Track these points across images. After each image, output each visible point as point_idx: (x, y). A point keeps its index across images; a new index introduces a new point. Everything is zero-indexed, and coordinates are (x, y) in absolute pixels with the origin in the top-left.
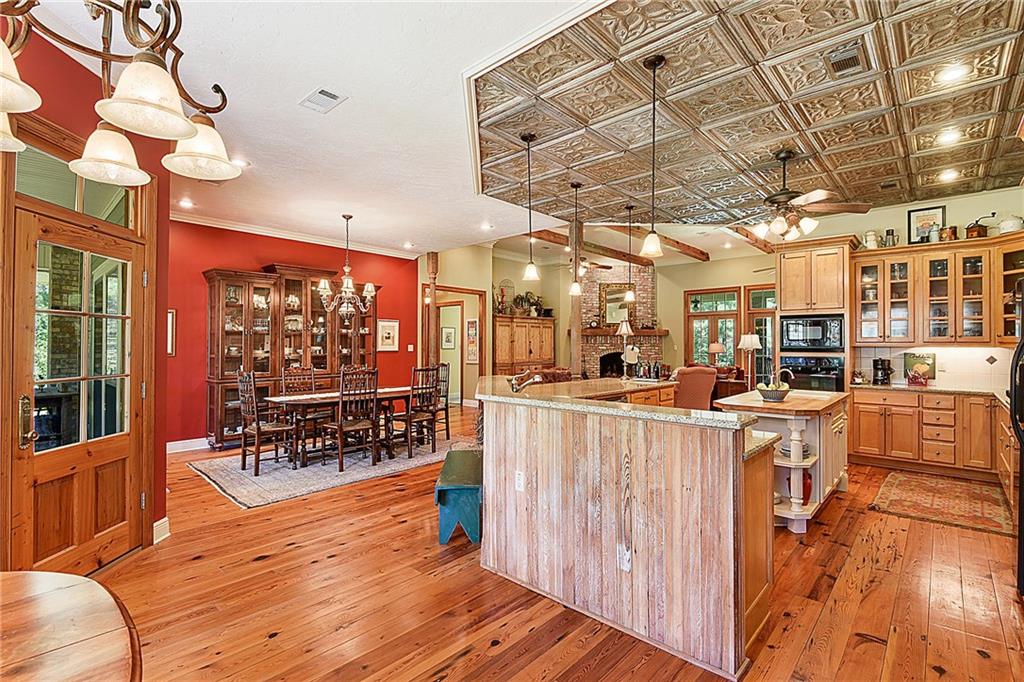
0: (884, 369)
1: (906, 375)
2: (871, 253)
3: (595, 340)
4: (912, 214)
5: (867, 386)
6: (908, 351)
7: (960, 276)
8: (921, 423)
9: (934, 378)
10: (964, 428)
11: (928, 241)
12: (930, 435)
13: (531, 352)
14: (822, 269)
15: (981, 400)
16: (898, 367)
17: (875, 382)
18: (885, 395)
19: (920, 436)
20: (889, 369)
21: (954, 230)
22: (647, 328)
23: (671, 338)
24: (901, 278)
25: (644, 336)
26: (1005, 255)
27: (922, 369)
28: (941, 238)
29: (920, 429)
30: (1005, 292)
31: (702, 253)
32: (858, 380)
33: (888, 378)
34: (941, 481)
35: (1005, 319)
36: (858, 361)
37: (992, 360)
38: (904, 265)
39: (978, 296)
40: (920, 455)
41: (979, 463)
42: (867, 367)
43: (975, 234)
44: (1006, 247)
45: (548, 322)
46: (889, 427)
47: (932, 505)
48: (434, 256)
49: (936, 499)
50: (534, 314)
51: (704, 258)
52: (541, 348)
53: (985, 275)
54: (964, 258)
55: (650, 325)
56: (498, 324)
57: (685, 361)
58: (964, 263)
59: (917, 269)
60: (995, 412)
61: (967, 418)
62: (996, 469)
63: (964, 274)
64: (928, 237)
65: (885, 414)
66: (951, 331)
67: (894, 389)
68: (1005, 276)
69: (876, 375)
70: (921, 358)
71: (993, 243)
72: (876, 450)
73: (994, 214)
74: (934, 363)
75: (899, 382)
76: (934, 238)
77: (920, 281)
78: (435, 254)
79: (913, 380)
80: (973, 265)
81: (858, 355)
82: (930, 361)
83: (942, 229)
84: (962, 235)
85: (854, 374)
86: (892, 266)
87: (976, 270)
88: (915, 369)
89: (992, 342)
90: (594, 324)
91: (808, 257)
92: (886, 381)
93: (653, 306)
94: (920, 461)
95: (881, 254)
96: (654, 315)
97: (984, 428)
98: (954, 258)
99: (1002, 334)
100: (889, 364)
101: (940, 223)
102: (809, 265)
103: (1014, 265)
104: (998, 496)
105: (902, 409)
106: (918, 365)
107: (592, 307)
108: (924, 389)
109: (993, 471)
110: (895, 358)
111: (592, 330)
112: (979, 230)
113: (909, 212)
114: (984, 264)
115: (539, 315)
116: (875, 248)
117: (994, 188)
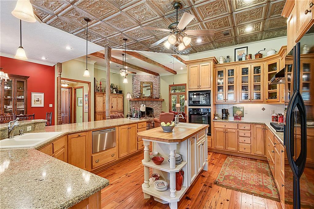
0: (226, 113)
1: (233, 115)
2: (221, 66)
3: (139, 103)
4: (236, 50)
5: (219, 120)
6: (235, 106)
7: (253, 75)
8: (238, 136)
9: (243, 117)
10: (254, 138)
11: (241, 60)
12: (242, 141)
13: (112, 107)
14: (203, 71)
15: (260, 126)
16: (231, 112)
17: (223, 118)
18: (225, 124)
19: (238, 142)
20: (228, 113)
21: (251, 56)
22: (157, 98)
23: (165, 102)
24: (231, 76)
25: (156, 101)
26: (269, 65)
27: (239, 113)
28: (246, 59)
29: (238, 138)
30: (269, 81)
31: (174, 71)
32: (216, 118)
33: (227, 116)
34: (246, 161)
35: (269, 92)
36: (217, 110)
37: (264, 109)
38: (233, 70)
39: (259, 83)
40: (238, 150)
41: (260, 152)
42: (220, 113)
43: (258, 57)
44: (269, 62)
45: (120, 96)
46: (227, 137)
47: (242, 178)
48: (60, 65)
49: (244, 174)
50: (115, 92)
51: (175, 73)
52: (117, 106)
53: (261, 74)
54: (254, 67)
55: (158, 97)
56: (97, 96)
57: (169, 110)
58: (254, 70)
59: (237, 72)
60: (265, 131)
61: (255, 134)
62: (266, 155)
63: (254, 74)
64: (241, 59)
65: (226, 132)
66: (249, 97)
67: (229, 122)
68: (269, 74)
69: (223, 115)
70: (238, 109)
71: (265, 61)
72: (222, 147)
73: (265, 49)
74: (243, 110)
75: (231, 118)
76: (244, 59)
77: (238, 76)
78: (61, 64)
79: (236, 118)
80: (257, 70)
81: (217, 107)
82: (242, 110)
83: (246, 55)
84: (253, 57)
85: (215, 115)
86: (229, 70)
87: (258, 72)
88: (237, 113)
89: (264, 102)
90: (138, 97)
91: (198, 66)
92: (226, 118)
93: (159, 90)
94: (238, 152)
95: (225, 66)
96: (159, 94)
97: (261, 138)
98: (251, 67)
99: (268, 98)
100: (227, 111)
101: (246, 53)
102: (199, 70)
103: (272, 69)
104: (267, 169)
105: (231, 130)
106: (238, 111)
107: (138, 90)
108: (240, 121)
109: (265, 156)
110: (229, 108)
111: (137, 99)
112: (260, 55)
113: (235, 49)
114: (261, 69)
115: (117, 93)
116: (223, 63)
117: (265, 39)
